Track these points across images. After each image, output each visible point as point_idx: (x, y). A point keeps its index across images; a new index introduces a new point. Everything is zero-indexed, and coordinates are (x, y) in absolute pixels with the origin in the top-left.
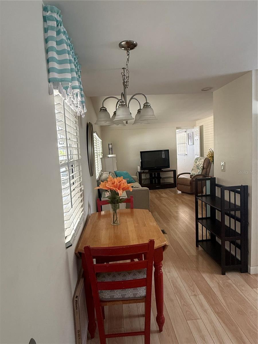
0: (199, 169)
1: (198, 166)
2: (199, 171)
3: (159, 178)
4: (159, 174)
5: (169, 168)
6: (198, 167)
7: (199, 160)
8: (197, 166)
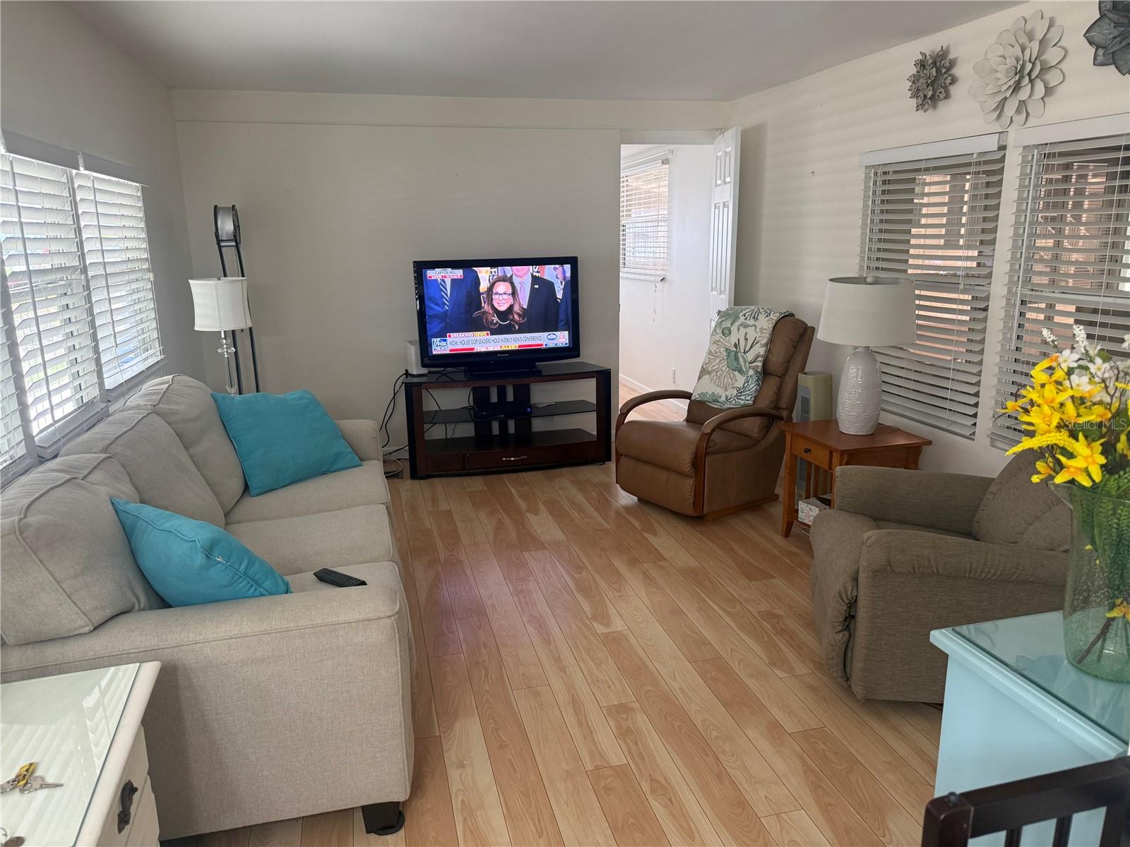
0: (740, 371)
1: (733, 356)
2: (740, 380)
3: (524, 408)
5: (578, 356)
6: (737, 359)
7: (742, 319)
8: (727, 350)
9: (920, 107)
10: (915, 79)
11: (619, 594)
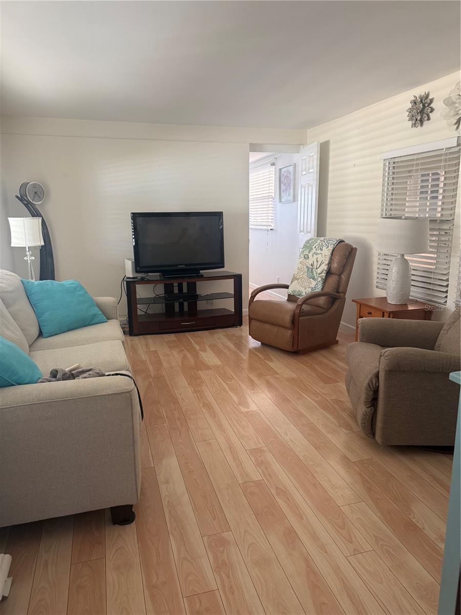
0: (314, 279)
1: (310, 270)
2: (313, 283)
3: (193, 297)
4: (192, 287)
5: (224, 267)
6: (312, 272)
7: (314, 249)
8: (307, 267)
9: (414, 125)
10: (410, 110)
11: (253, 391)
